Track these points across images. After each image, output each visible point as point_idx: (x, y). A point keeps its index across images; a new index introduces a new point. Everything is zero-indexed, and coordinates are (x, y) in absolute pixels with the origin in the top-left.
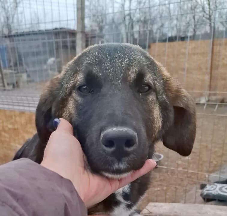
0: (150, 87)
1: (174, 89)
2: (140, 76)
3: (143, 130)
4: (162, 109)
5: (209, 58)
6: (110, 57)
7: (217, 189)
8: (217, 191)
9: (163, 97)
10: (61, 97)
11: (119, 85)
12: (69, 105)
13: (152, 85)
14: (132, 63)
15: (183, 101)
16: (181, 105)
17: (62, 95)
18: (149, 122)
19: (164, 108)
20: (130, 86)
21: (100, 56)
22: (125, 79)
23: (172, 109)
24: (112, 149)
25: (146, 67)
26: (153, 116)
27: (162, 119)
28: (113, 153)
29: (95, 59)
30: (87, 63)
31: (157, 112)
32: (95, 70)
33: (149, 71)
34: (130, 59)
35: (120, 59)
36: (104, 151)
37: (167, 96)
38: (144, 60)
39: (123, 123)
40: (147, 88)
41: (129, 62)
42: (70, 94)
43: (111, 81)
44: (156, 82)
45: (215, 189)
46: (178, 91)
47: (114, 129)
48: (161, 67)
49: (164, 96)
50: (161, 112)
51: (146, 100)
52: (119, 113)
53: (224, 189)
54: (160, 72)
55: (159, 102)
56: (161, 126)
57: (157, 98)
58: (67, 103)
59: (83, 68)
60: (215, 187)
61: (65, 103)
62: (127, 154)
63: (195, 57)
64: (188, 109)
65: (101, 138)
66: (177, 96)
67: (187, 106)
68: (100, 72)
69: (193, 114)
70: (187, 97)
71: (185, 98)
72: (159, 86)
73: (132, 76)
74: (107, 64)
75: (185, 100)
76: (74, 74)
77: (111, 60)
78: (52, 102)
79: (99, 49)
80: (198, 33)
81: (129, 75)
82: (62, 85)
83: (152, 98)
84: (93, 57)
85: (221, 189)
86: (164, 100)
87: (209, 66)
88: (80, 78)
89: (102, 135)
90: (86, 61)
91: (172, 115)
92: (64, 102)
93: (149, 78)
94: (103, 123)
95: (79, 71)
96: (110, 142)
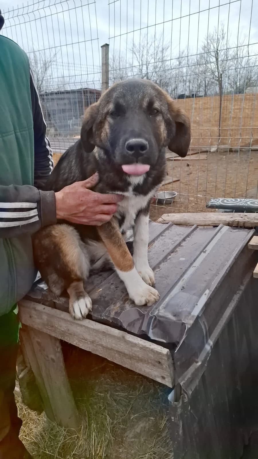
0: (158, 111)
1: (176, 110)
2: (151, 104)
3: (153, 140)
4: (167, 124)
5: (217, 112)
6: (130, 93)
7: (220, 201)
8: (220, 203)
9: (167, 116)
10: (99, 121)
11: (137, 111)
12: (105, 127)
13: (158, 109)
14: (145, 95)
15: (182, 118)
16: (180, 121)
17: (99, 119)
18: (157, 136)
19: (168, 123)
20: (144, 111)
21: (124, 91)
22: (141, 107)
23: (174, 125)
24: (133, 152)
25: (155, 97)
26: (160, 131)
27: (167, 132)
28: (133, 155)
29: (121, 94)
30: (116, 97)
31: (163, 128)
32: (121, 101)
33: (157, 100)
34: (143, 92)
35: (137, 94)
36: (128, 153)
37: (171, 115)
38: (153, 93)
39: (139, 136)
40: (156, 111)
41: (143, 95)
42: (105, 118)
43: (132, 108)
44: (162, 106)
45: (218, 201)
46: (178, 111)
47: (134, 140)
48: (166, 94)
49: (169, 116)
50: (166, 126)
51: (155, 121)
52: (137, 130)
53: (225, 201)
54: (166, 98)
55: (164, 120)
56: (166, 137)
57: (163, 117)
58: (104, 125)
59: (113, 100)
60: (218, 200)
61: (103, 125)
62: (142, 155)
63: (206, 111)
64: (185, 124)
65: (126, 146)
66: (178, 114)
67: (185, 121)
68: (124, 102)
69: (188, 127)
70: (185, 115)
71: (183, 116)
72: (164, 109)
73: (145, 104)
74: (129, 97)
75: (183, 118)
76: (107, 104)
77: (131, 94)
78: (93, 122)
79: (123, 86)
80: (209, 93)
81: (143, 104)
82: (99, 111)
83: (159, 118)
84: (119, 92)
85: (222, 201)
86: (169, 118)
87: (217, 118)
88: (111, 107)
89: (126, 144)
90: (115, 95)
91: (174, 129)
92: (101, 124)
93: (157, 105)
94: (127, 136)
95: (110, 101)
96: (131, 147)
